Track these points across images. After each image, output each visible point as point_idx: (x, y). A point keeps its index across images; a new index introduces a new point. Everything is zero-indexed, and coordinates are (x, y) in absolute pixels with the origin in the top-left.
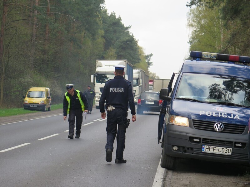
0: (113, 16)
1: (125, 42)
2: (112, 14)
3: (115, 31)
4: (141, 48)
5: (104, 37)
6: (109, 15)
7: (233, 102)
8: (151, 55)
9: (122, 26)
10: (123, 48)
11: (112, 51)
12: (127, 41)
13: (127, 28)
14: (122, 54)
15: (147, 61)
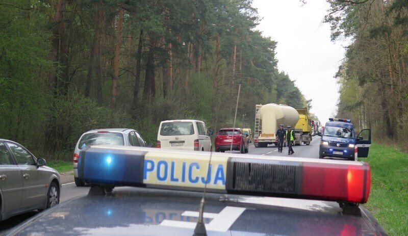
0: (282, 74)
1: (292, 93)
2: (282, 72)
3: (284, 85)
4: (303, 95)
5: (277, 90)
6: (280, 73)
7: (345, 137)
8: (311, 100)
9: (289, 81)
10: (291, 98)
11: (283, 100)
12: (294, 92)
13: (293, 82)
14: (290, 101)
15: (307, 105)
